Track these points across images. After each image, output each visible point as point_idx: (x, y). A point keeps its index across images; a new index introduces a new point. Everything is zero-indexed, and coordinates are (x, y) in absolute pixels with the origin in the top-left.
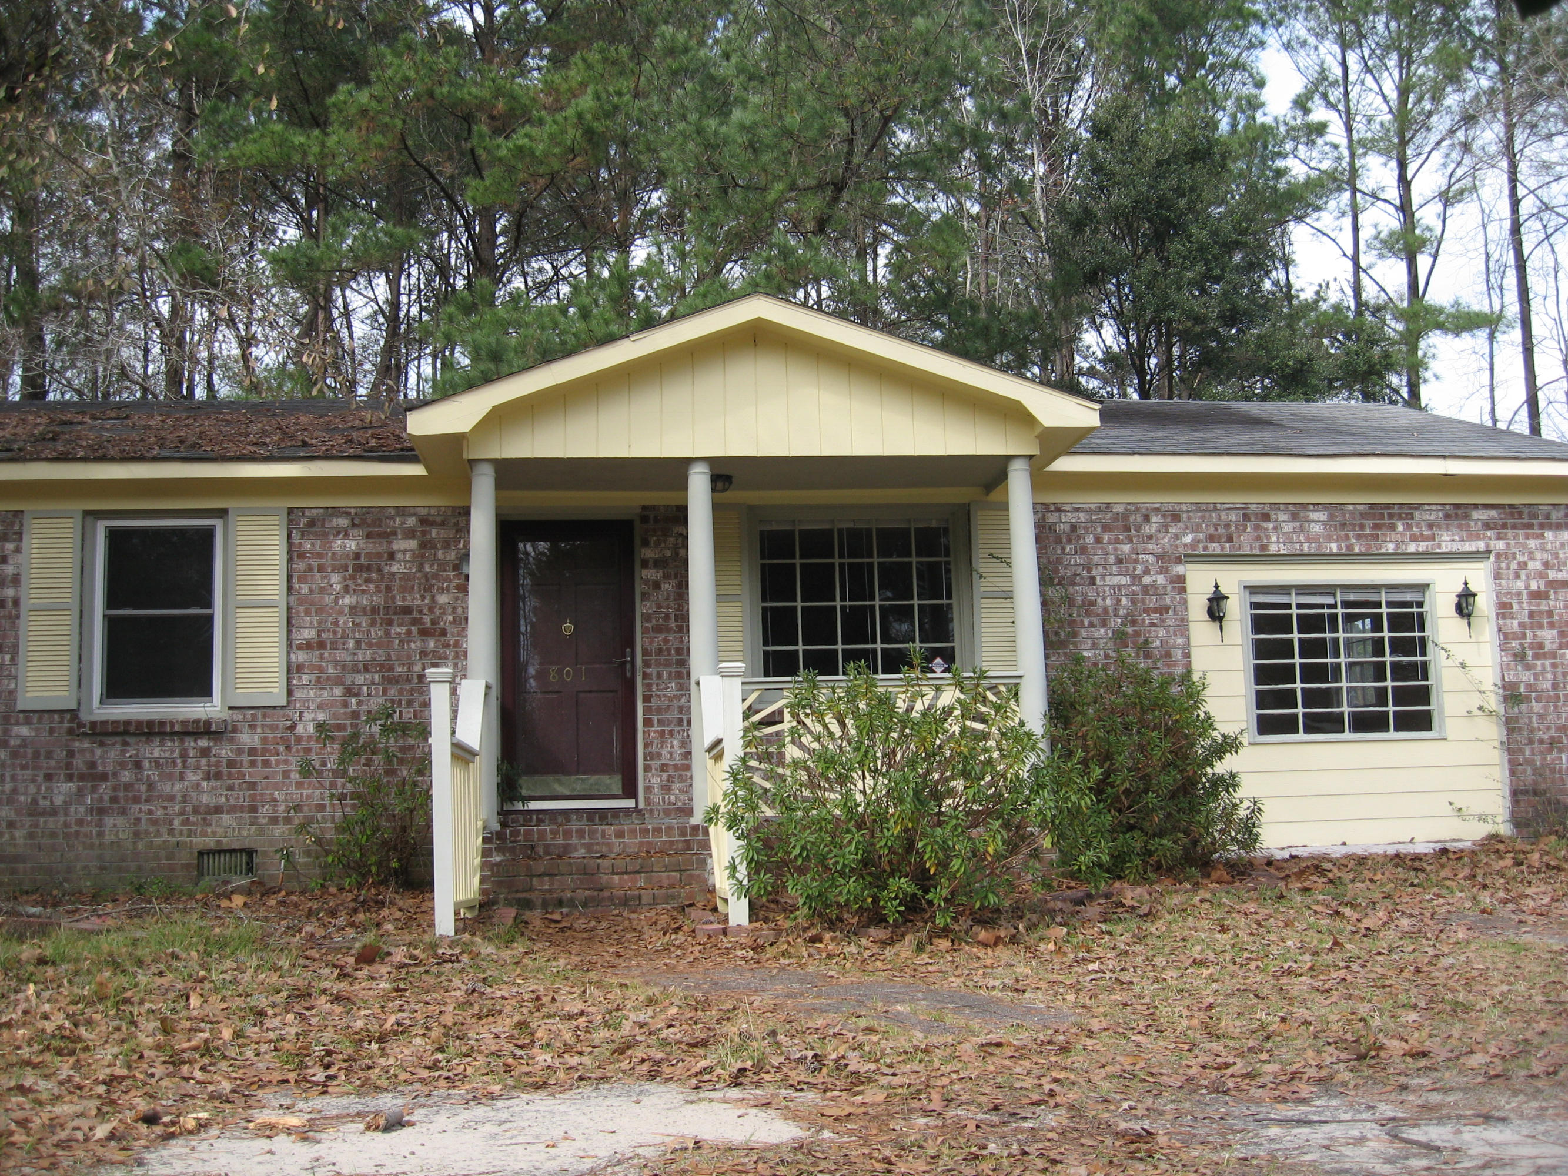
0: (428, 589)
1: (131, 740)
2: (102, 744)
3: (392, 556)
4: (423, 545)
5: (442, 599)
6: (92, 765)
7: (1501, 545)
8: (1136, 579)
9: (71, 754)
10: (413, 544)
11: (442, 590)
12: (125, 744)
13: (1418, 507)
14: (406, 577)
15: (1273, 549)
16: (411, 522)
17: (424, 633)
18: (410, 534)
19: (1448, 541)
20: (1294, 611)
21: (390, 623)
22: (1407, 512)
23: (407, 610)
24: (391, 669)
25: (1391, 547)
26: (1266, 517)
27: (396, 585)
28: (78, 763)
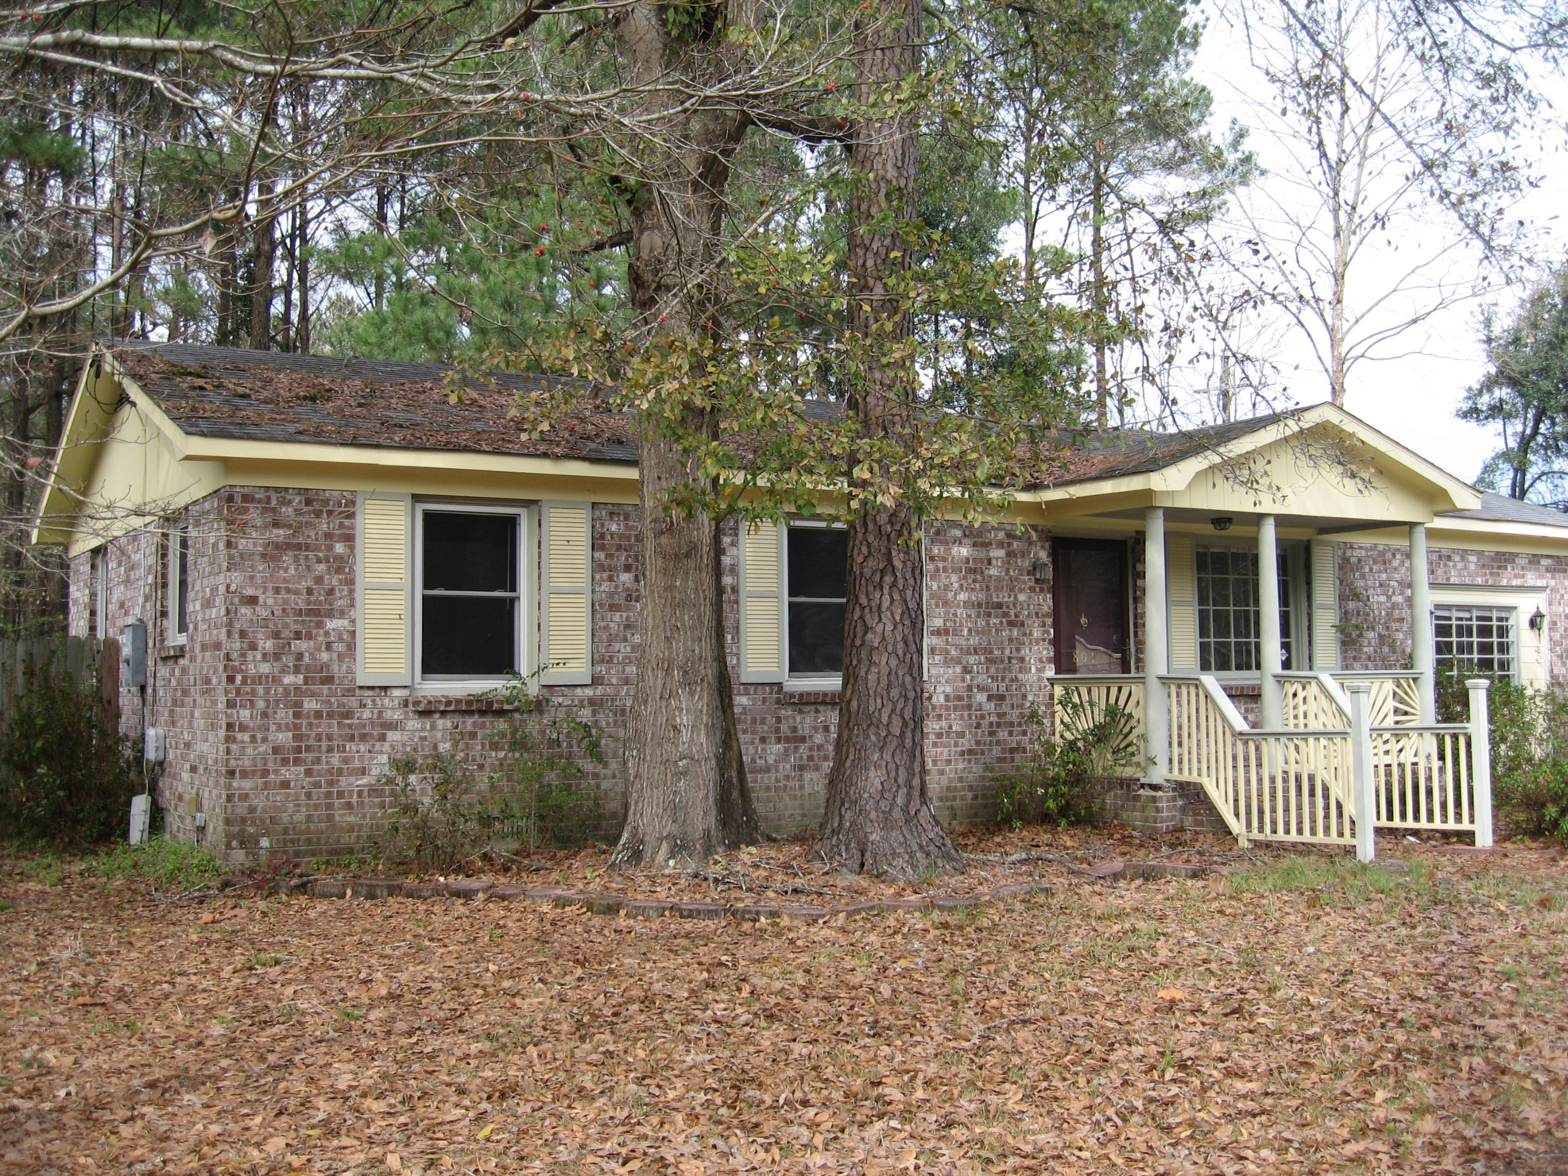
0: (1012, 590)
1: (821, 708)
2: (801, 712)
3: (989, 562)
4: (1009, 554)
5: (1022, 597)
6: (794, 729)
7: (1552, 583)
8: (1389, 598)
9: (779, 720)
10: (1002, 553)
11: (1021, 591)
12: (817, 711)
13: (1516, 555)
14: (999, 579)
15: (1452, 580)
16: (1001, 535)
17: (1011, 624)
18: (1001, 545)
19: (1531, 579)
20: (1454, 622)
21: (989, 615)
22: (1511, 558)
23: (999, 606)
24: (991, 652)
25: (1504, 582)
26: (1449, 558)
27: (992, 584)
28: (784, 727)
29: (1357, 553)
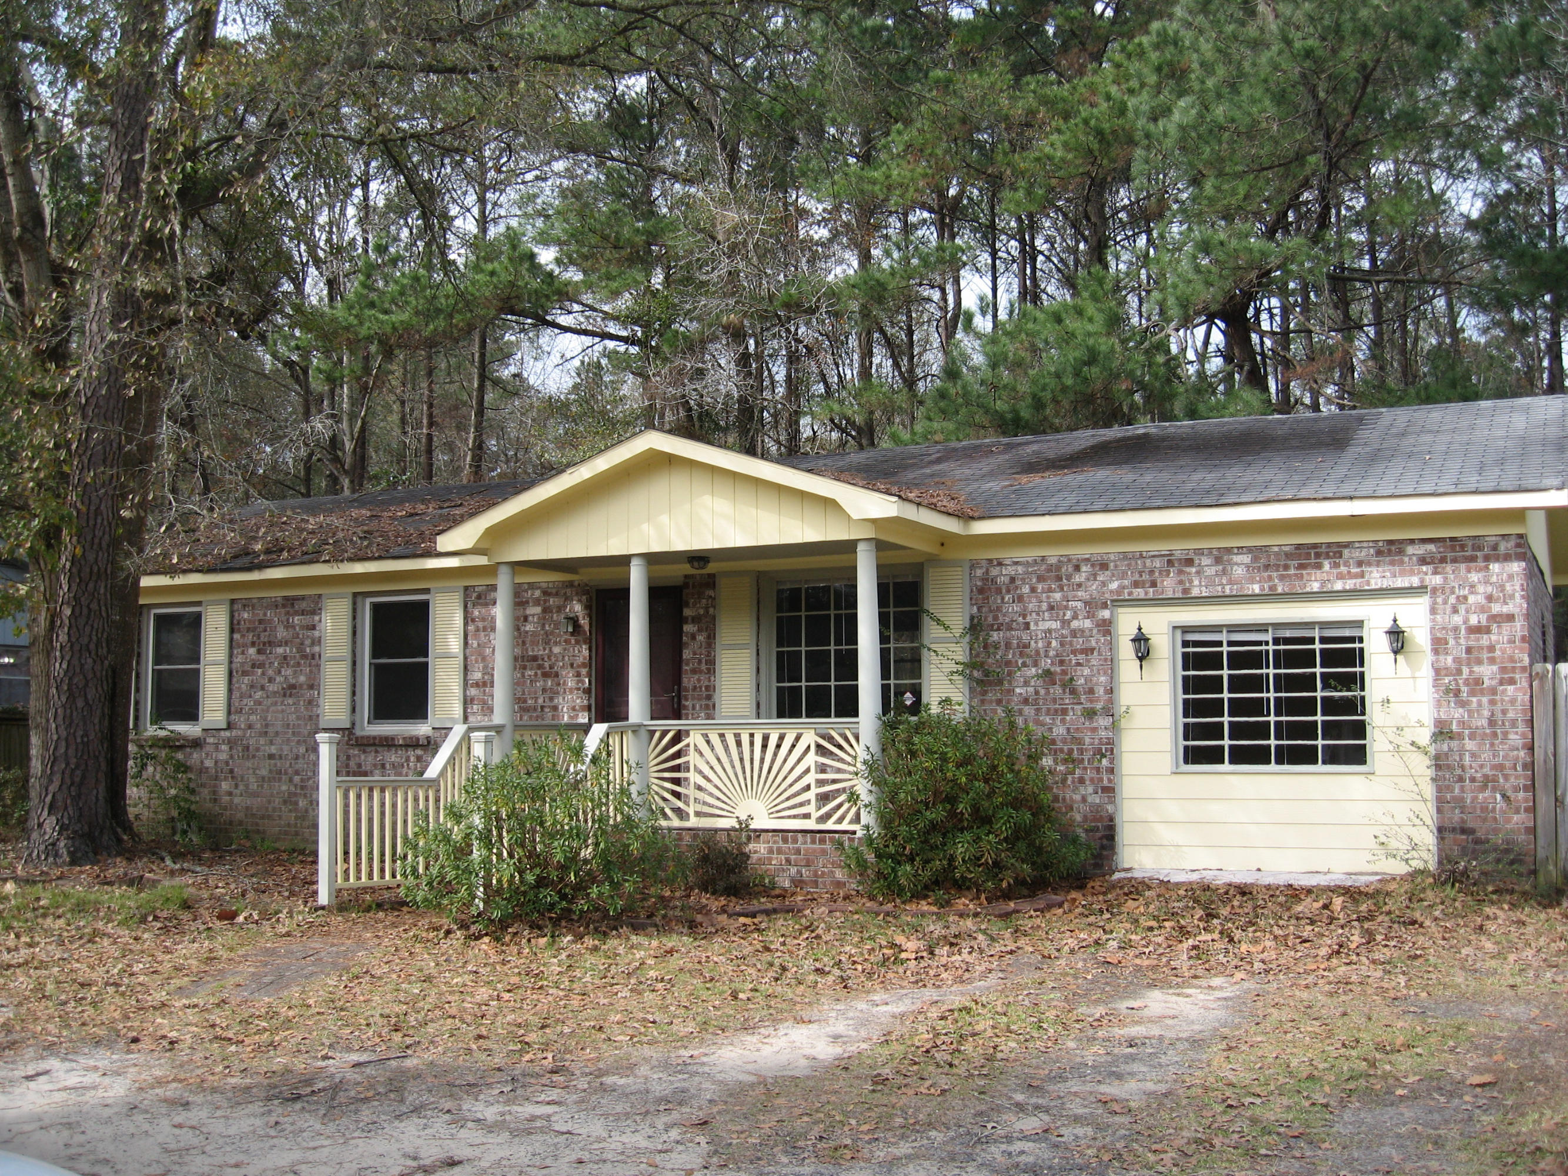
0: (547, 642)
1: (380, 749)
2: (364, 752)
3: (526, 619)
4: (545, 610)
5: (557, 650)
6: (359, 765)
7: (1437, 580)
8: (1065, 623)
9: (348, 757)
10: (538, 610)
11: (556, 643)
12: (377, 752)
13: (1348, 545)
14: (534, 634)
15: (1195, 592)
16: (537, 593)
17: (545, 675)
18: (537, 602)
20: (1225, 649)
21: (525, 668)
22: (1335, 552)
23: (535, 658)
24: (525, 701)
25: (1316, 586)
26: (1190, 562)
27: (528, 640)
28: (352, 763)
29: (1010, 570)
